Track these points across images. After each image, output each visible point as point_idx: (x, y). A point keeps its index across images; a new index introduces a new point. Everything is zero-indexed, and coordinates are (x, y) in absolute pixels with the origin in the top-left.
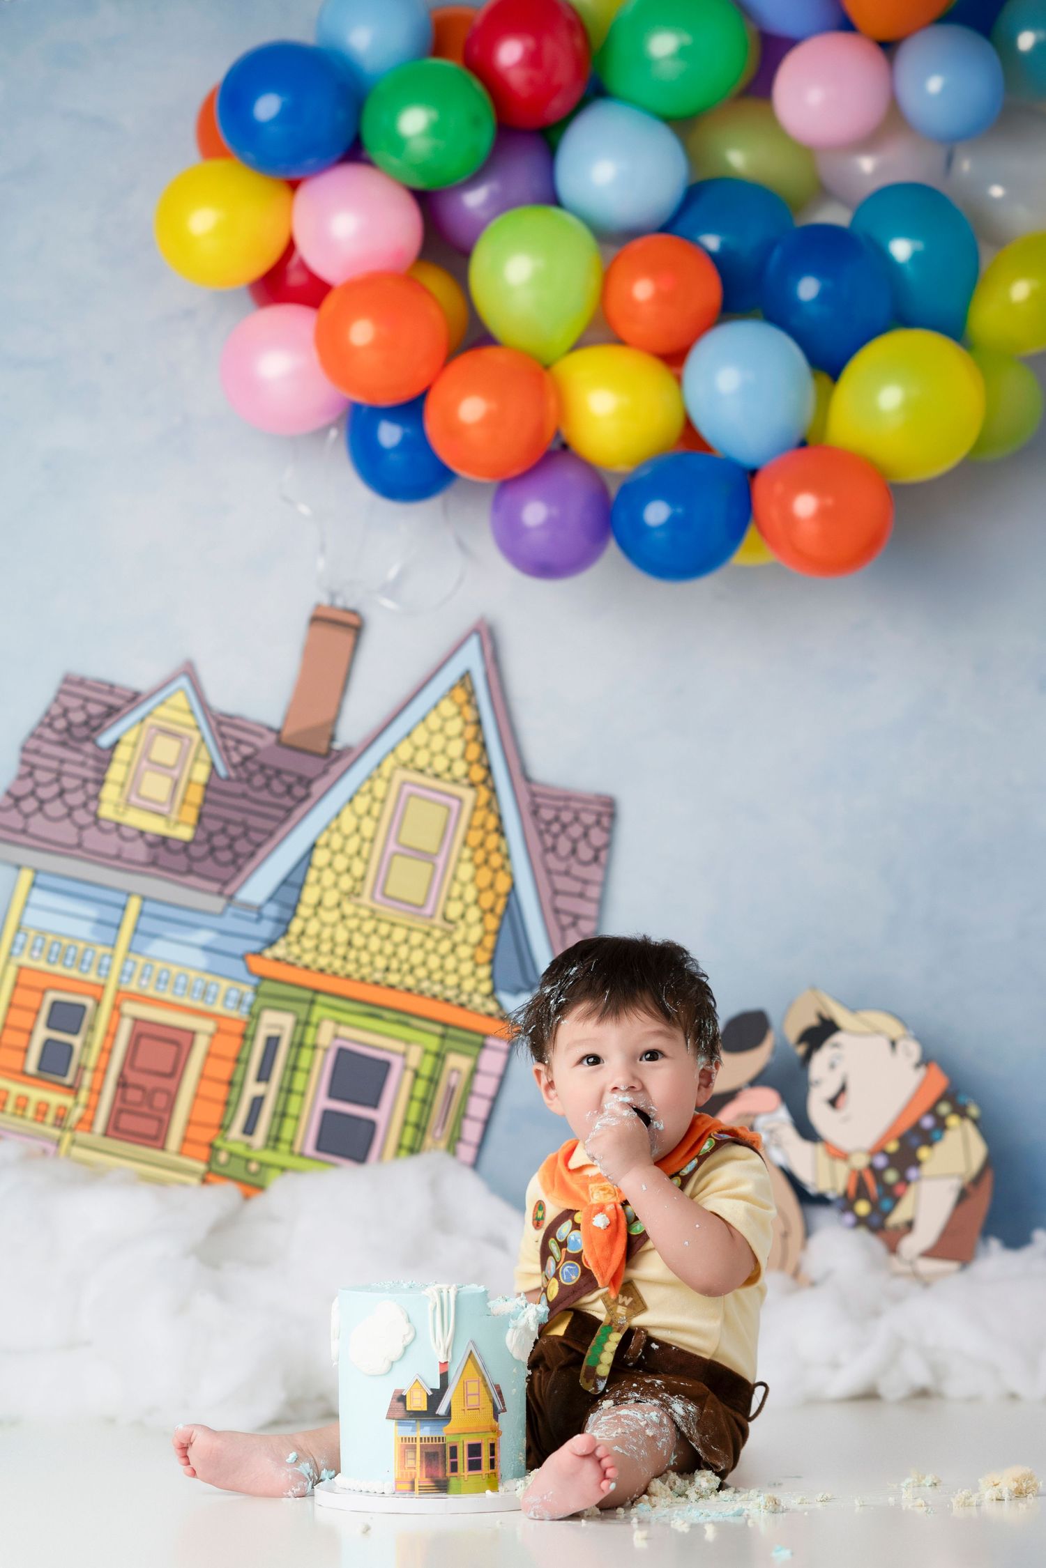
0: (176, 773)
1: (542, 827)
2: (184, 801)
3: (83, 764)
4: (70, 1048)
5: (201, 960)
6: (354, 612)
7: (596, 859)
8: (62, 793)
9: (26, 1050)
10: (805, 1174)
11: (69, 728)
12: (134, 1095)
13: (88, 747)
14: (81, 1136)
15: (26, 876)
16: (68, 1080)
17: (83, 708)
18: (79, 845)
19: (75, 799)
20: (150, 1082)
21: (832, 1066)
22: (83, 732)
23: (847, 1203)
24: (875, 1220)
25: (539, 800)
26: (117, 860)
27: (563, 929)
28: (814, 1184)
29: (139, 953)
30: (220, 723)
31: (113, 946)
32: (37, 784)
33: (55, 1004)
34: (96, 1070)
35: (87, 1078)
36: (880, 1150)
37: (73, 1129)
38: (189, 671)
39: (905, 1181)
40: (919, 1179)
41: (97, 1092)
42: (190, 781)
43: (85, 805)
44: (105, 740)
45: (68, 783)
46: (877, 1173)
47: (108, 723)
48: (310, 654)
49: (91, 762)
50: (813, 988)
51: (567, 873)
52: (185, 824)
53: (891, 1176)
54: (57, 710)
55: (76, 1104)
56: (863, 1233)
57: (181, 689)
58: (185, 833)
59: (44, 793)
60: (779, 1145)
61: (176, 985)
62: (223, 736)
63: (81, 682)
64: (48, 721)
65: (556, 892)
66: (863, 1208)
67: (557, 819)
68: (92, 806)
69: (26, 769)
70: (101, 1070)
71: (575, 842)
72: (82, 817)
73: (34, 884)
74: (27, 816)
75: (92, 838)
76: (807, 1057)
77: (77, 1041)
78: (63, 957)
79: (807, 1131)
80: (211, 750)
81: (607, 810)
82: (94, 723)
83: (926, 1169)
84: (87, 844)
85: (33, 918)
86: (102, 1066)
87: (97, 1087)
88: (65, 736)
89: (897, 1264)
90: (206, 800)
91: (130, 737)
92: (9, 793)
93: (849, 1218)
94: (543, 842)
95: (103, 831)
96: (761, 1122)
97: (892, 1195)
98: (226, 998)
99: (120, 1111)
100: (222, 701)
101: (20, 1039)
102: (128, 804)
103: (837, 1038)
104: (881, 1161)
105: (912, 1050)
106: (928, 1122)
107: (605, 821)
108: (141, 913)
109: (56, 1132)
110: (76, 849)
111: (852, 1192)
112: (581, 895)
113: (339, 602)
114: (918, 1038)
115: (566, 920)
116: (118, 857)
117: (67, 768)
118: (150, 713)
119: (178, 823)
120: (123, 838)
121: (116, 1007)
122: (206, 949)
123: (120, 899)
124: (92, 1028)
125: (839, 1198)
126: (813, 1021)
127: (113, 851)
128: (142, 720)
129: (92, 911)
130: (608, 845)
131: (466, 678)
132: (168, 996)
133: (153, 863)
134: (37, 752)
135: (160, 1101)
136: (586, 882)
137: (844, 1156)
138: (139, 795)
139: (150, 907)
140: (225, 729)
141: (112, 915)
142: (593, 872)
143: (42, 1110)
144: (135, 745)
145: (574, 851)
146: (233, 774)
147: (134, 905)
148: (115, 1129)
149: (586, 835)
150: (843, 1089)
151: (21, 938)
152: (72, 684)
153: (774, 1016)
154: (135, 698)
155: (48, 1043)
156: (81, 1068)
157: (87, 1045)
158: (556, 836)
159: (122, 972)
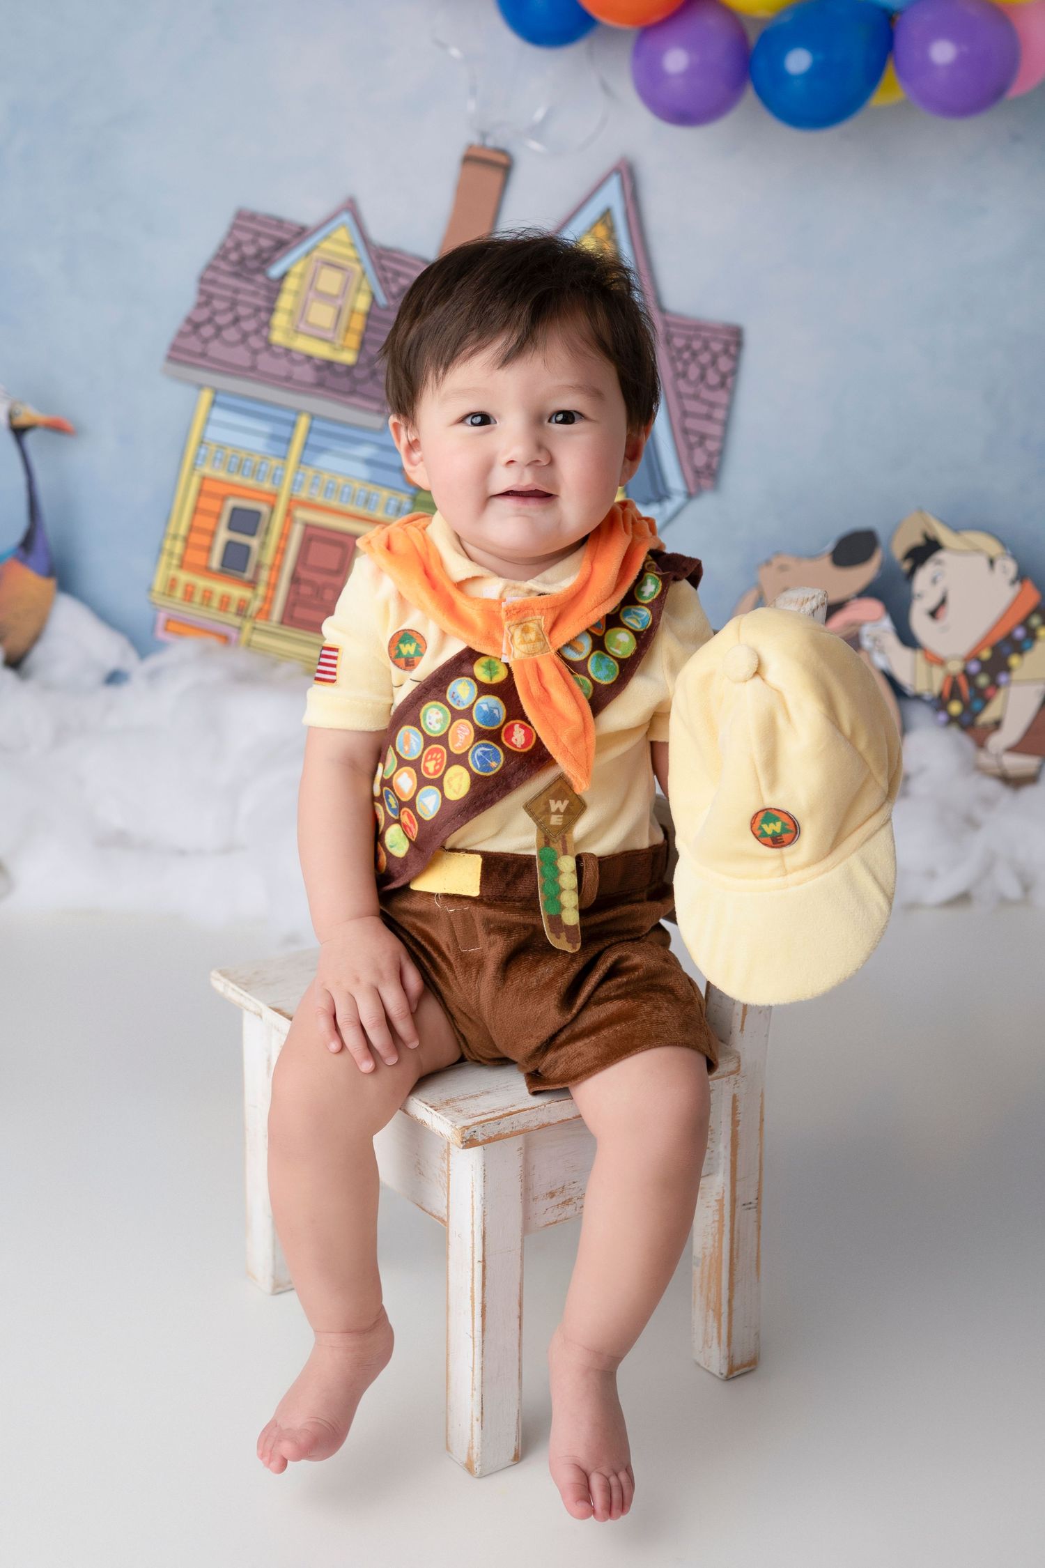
0: (339, 302)
1: (674, 354)
2: (348, 329)
3: (255, 294)
4: (247, 549)
5: (362, 471)
6: (503, 152)
7: (723, 384)
8: (236, 320)
9: (209, 550)
10: (904, 677)
11: (242, 260)
12: (305, 590)
13: (259, 278)
14: (261, 624)
15: (206, 396)
16: (248, 575)
17: (254, 242)
18: (253, 368)
19: (249, 325)
20: (320, 579)
21: (934, 581)
22: (253, 264)
23: (940, 703)
24: (967, 719)
25: (673, 330)
26: (286, 381)
27: (691, 447)
28: (911, 685)
29: (308, 464)
30: (380, 257)
31: (285, 458)
32: (215, 313)
33: (235, 510)
34: (271, 568)
35: (264, 575)
36: (974, 656)
37: (254, 618)
38: (351, 207)
39: (995, 685)
40: (1008, 683)
41: (273, 587)
42: (353, 311)
43: (257, 332)
44: (275, 271)
45: (242, 311)
46: (970, 678)
47: (278, 255)
48: (463, 191)
49: (263, 292)
50: (920, 510)
51: (696, 397)
52: (349, 348)
53: (983, 681)
54: (230, 244)
55: (256, 596)
56: (954, 730)
57: (343, 225)
58: (348, 357)
59: (222, 320)
60: (882, 651)
61: (343, 492)
62: (383, 268)
63: (252, 217)
64: (223, 254)
65: (685, 414)
66: (955, 708)
67: (688, 347)
68: (264, 332)
69: (203, 299)
70: (277, 568)
71: (703, 369)
72: (255, 342)
73: (214, 403)
74: (206, 341)
75: (264, 361)
76: (912, 573)
77: (254, 542)
78: (240, 467)
79: (907, 638)
80: (371, 281)
81: (734, 339)
82: (265, 255)
83: (1016, 675)
84: (260, 367)
85: (214, 433)
86: (277, 563)
87: (273, 581)
88: (237, 269)
89: (985, 759)
90: (367, 328)
91: (298, 269)
92: (189, 321)
93: (942, 717)
94: (674, 368)
95: (275, 355)
96: (866, 631)
97: (983, 698)
98: (387, 506)
99: (294, 605)
100: (381, 234)
101: (205, 540)
102: (297, 331)
103: (941, 555)
104: (974, 667)
105: (1011, 567)
106: (1020, 633)
107: (732, 349)
108: (310, 430)
109: (237, 621)
110: (251, 372)
111: (946, 693)
112: (709, 417)
113: (490, 143)
114: (1014, 557)
115: (694, 439)
116: (288, 378)
117: (241, 297)
118: (315, 247)
119: (343, 348)
120: (293, 362)
121: (289, 513)
122: (369, 462)
123: (290, 417)
124: (267, 531)
125: (933, 700)
126: (917, 540)
127: (283, 374)
128: (308, 254)
129: (265, 427)
130: (734, 372)
131: (606, 216)
132: (334, 503)
133: (320, 384)
134: (213, 282)
135: (328, 595)
136: (712, 405)
137: (941, 662)
138: (307, 322)
139: (317, 424)
140: (385, 263)
141: (284, 431)
142: (721, 397)
143: (225, 602)
144: (302, 276)
145: (703, 377)
146: (392, 303)
147: (303, 422)
148: (289, 618)
149: (714, 362)
150: (943, 602)
151: (203, 451)
152: (244, 219)
153: (882, 535)
154: (302, 233)
155: (229, 545)
156: (259, 566)
157: (263, 545)
158: (686, 363)
159: (294, 482)
